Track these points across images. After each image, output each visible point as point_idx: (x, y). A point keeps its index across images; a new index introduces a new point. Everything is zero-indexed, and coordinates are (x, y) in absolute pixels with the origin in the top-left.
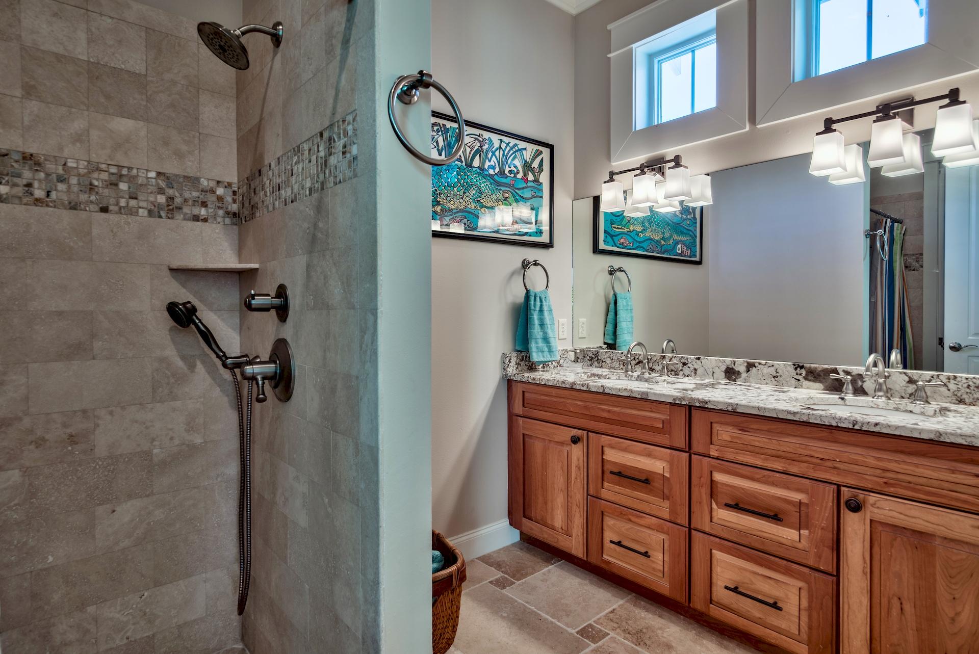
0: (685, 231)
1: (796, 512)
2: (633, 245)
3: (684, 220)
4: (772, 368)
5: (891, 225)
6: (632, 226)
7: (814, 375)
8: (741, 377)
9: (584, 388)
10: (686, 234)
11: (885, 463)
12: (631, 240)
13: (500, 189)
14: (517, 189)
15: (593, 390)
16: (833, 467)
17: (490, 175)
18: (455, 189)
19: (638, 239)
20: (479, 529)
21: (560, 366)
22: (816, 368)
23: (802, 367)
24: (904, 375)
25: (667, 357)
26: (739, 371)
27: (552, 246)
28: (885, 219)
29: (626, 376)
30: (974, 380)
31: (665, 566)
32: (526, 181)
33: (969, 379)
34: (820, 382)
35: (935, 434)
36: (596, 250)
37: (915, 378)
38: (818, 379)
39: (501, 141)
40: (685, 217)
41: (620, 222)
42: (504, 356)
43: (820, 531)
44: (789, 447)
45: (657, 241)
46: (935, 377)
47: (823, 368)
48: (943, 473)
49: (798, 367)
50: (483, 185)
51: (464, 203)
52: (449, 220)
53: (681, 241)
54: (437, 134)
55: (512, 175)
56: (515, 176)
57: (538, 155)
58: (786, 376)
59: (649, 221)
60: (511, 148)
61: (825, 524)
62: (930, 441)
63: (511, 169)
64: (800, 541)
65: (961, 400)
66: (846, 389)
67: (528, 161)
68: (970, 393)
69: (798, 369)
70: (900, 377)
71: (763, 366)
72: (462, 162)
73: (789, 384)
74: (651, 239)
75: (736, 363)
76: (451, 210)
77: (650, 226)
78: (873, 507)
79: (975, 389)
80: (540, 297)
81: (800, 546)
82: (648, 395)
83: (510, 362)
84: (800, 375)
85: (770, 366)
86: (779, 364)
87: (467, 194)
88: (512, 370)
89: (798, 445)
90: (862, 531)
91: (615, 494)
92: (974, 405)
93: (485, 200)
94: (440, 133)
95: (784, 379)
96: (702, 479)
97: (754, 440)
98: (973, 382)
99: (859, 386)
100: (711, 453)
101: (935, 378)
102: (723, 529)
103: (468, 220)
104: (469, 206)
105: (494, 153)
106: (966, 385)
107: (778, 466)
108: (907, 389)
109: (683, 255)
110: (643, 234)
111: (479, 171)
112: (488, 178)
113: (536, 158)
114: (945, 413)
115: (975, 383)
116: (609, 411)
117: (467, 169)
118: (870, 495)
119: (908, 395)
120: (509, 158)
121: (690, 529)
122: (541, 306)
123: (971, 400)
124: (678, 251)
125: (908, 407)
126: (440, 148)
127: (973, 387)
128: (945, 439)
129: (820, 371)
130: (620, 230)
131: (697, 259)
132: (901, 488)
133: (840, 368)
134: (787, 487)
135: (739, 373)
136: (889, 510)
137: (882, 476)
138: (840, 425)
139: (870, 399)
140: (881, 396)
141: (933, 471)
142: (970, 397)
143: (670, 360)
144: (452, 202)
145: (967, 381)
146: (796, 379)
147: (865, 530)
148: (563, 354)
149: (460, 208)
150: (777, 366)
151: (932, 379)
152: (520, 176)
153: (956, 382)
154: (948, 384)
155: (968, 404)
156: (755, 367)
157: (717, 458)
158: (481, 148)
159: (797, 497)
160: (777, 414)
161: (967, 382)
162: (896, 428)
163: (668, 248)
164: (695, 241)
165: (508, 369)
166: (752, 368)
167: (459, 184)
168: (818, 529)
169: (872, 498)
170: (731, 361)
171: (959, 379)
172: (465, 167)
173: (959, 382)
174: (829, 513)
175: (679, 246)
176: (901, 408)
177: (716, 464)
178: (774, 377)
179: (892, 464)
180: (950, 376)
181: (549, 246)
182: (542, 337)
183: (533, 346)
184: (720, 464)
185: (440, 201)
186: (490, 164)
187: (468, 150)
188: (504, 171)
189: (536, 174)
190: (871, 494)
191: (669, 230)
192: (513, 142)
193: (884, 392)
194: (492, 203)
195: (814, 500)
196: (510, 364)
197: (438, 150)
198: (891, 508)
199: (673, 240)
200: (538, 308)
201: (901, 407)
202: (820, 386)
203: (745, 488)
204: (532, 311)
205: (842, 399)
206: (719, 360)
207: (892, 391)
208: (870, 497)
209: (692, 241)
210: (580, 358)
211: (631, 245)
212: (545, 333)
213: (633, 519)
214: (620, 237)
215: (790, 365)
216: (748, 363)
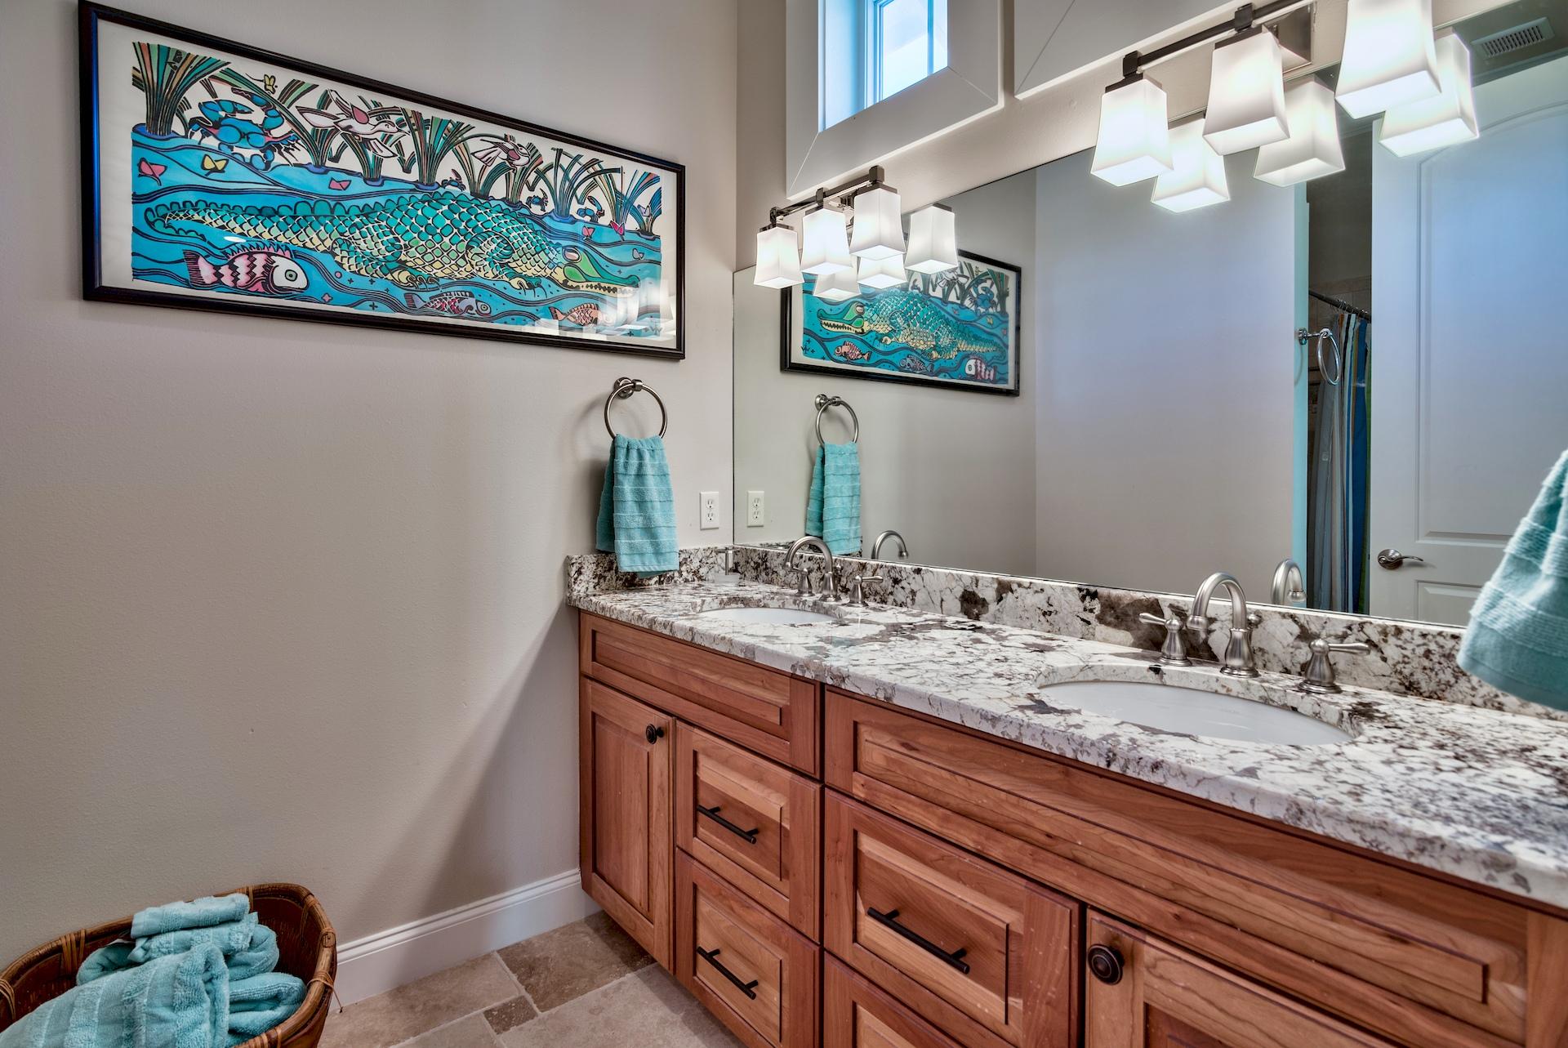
0: (984, 336)
1: (1000, 951)
2: (868, 358)
3: (981, 316)
4: (1041, 596)
5: (1360, 327)
6: (866, 323)
7: (1117, 615)
8: (987, 611)
9: (667, 632)
10: (986, 341)
11: (1176, 865)
12: (865, 349)
13: (558, 244)
14: (600, 245)
15: (679, 636)
16: (1071, 856)
17: (532, 216)
18: (446, 240)
19: (881, 348)
20: (507, 894)
21: (700, 578)
22: (1119, 598)
23: (1094, 595)
24: (1290, 620)
25: (868, 567)
26: (984, 600)
27: (683, 357)
28: (1346, 315)
29: (795, 602)
30: (1440, 640)
31: (784, 1018)
32: (621, 231)
33: (1430, 637)
34: (1128, 629)
35: (1287, 810)
36: (788, 366)
37: (1314, 628)
38: (1124, 623)
39: (560, 152)
40: (982, 310)
41: (839, 316)
42: (568, 562)
43: (1044, 1007)
44: (987, 797)
45: (923, 352)
46: (1355, 628)
47: (1132, 597)
48: (1307, 915)
49: (1089, 594)
50: (514, 234)
51: (468, 267)
52: (430, 298)
53: (974, 353)
54: (399, 131)
55: (587, 219)
56: (594, 221)
57: (650, 183)
58: (1066, 612)
59: (904, 315)
60: (585, 167)
61: (1054, 993)
62: (1273, 826)
63: (583, 207)
64: (1007, 1023)
65: (1411, 684)
66: (1169, 648)
67: (624, 193)
68: (1432, 670)
69: (1088, 598)
70: (1282, 625)
71: (1025, 590)
72: (463, 187)
73: (1071, 629)
74: (911, 349)
75: (980, 584)
76: (433, 280)
77: (909, 325)
78: (1150, 973)
79: (1442, 660)
80: (638, 450)
81: (1007, 1032)
82: (754, 654)
83: (579, 572)
84: (1091, 611)
85: (1036, 592)
86: (1054, 585)
87: (476, 250)
88: (583, 589)
89: (1003, 795)
90: (1126, 1030)
91: (712, 852)
92: (1439, 698)
93: (520, 263)
94: (406, 129)
95: (1062, 618)
96: (840, 844)
97: (926, 773)
98: (1436, 643)
99: (1201, 641)
100: (855, 791)
101: (1355, 630)
102: (872, 963)
103: (477, 301)
104: (482, 274)
105: (541, 175)
106: (1421, 651)
107: (967, 836)
108: (1297, 652)
109: (979, 378)
110: (891, 338)
111: (504, 206)
112: (529, 221)
113: (643, 188)
114: (1358, 725)
115: (1442, 647)
116: (703, 681)
117: (475, 202)
118: (1145, 942)
119: (1299, 666)
120: (578, 186)
121: (822, 950)
122: (641, 466)
123: (1433, 686)
124: (967, 372)
125: (1289, 698)
126: (406, 158)
127: (1437, 656)
128: (1310, 824)
129: (1128, 604)
130: (839, 330)
131: (1010, 386)
132: (1211, 938)
133: (1165, 600)
134: (981, 887)
135: (984, 603)
136: (1185, 988)
137: (1173, 898)
138: (1080, 758)
139: (1213, 672)
140: (1239, 669)
141: (1286, 905)
142: (1430, 677)
143: (874, 573)
144: (437, 265)
145: (1426, 641)
146: (1083, 620)
147: (1133, 1027)
148: (708, 557)
149: (459, 276)
150: (1048, 592)
151: (1349, 632)
152: (605, 220)
153: (1400, 643)
154: (1382, 645)
155: (1427, 694)
156: (1012, 592)
157: (864, 803)
158: (511, 163)
159: (1005, 916)
160: (961, 717)
161: (1424, 644)
162: (1199, 781)
163: (948, 365)
164: (1004, 355)
165: (576, 587)
166: (1006, 593)
167: (455, 231)
168: (1041, 1002)
169: (1151, 951)
170: (971, 578)
171: (1406, 635)
172: (471, 198)
173: (1406, 641)
174: (1063, 968)
175: (972, 362)
176: (1276, 699)
177: (862, 816)
178: (1044, 614)
179: (1191, 871)
180: (1387, 626)
181: (675, 354)
182: (641, 526)
183: (622, 543)
184: (869, 817)
185: (406, 261)
186: (531, 194)
187: (478, 165)
188: (568, 210)
189: (645, 218)
190: (1149, 939)
191: (950, 332)
192: (588, 155)
193: (1244, 659)
194: (539, 269)
195: (1032, 930)
196: (581, 577)
197: (401, 161)
198: (1189, 984)
199: (958, 351)
200: (633, 470)
201: (1276, 697)
202: (1125, 636)
203: (911, 877)
204: (620, 478)
205: (1157, 670)
206: (952, 575)
207: (1266, 655)
208: (1146, 948)
209: (998, 354)
210: (741, 564)
211: (866, 357)
212: (648, 519)
213: (736, 906)
214: (841, 341)
215: (1071, 590)
216: (1000, 583)
